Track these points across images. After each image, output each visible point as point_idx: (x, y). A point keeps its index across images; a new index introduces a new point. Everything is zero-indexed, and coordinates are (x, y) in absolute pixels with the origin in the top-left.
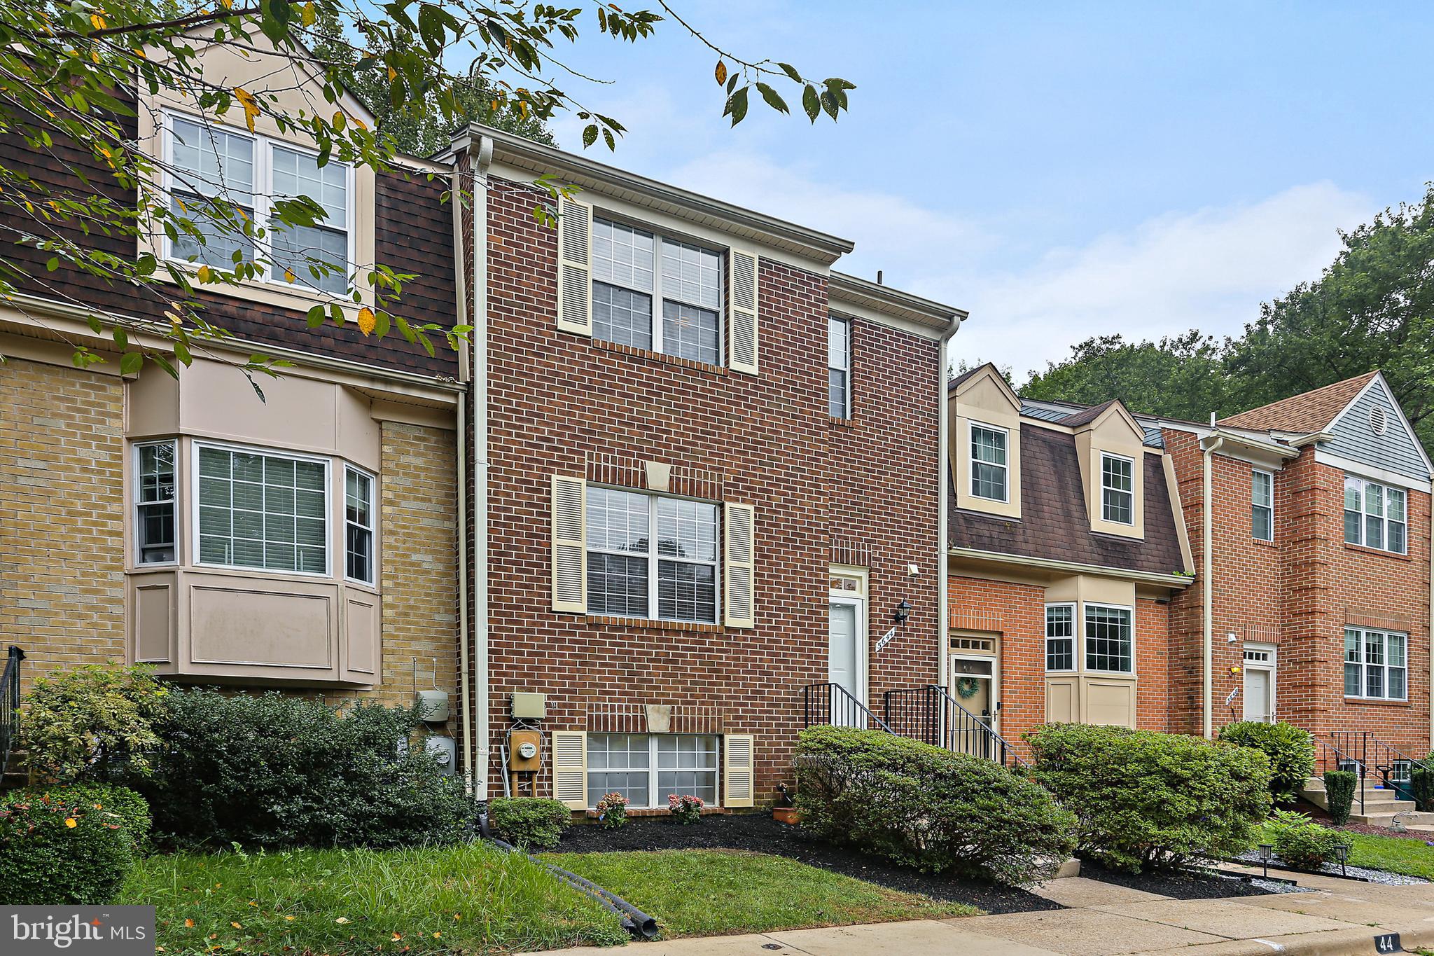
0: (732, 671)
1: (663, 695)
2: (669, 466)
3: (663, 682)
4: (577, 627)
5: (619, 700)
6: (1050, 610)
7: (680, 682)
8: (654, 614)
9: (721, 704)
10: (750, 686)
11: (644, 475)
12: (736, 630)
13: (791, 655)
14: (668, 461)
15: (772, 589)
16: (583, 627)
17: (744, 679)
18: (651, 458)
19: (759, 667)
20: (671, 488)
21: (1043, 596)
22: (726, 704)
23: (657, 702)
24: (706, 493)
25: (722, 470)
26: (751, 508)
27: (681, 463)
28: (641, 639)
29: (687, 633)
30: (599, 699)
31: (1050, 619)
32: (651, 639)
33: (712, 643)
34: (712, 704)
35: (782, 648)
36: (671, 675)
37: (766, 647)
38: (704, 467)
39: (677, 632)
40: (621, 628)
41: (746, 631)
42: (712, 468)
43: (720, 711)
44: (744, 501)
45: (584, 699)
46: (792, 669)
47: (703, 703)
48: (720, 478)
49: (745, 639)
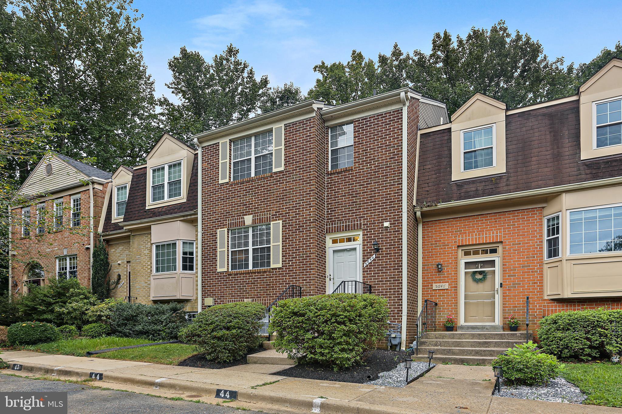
0: (274, 284)
1: (250, 295)
2: (251, 216)
3: (250, 291)
4: (225, 276)
5: (237, 298)
6: (549, 220)
7: (256, 290)
8: (251, 267)
9: (270, 297)
10: (281, 289)
11: (244, 221)
12: (276, 269)
13: (298, 275)
14: (252, 214)
15: (290, 251)
16: (226, 276)
17: (279, 287)
18: (246, 215)
19: (285, 281)
20: (253, 223)
21: (541, 213)
22: (272, 297)
23: (248, 298)
24: (265, 221)
25: (270, 211)
26: (281, 222)
27: (256, 213)
28: (243, 277)
29: (258, 273)
30: (231, 298)
31: (549, 226)
32: (246, 277)
33: (267, 275)
34: (267, 297)
35: (294, 273)
36: (253, 288)
37: (287, 274)
38: (264, 212)
39: (255, 273)
40: (237, 274)
41: (279, 268)
42: (267, 211)
43: (270, 300)
44: (279, 220)
45: (226, 299)
46: (299, 280)
47: (264, 297)
48: (270, 213)
49: (279, 272)
